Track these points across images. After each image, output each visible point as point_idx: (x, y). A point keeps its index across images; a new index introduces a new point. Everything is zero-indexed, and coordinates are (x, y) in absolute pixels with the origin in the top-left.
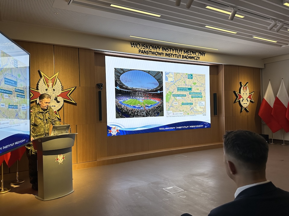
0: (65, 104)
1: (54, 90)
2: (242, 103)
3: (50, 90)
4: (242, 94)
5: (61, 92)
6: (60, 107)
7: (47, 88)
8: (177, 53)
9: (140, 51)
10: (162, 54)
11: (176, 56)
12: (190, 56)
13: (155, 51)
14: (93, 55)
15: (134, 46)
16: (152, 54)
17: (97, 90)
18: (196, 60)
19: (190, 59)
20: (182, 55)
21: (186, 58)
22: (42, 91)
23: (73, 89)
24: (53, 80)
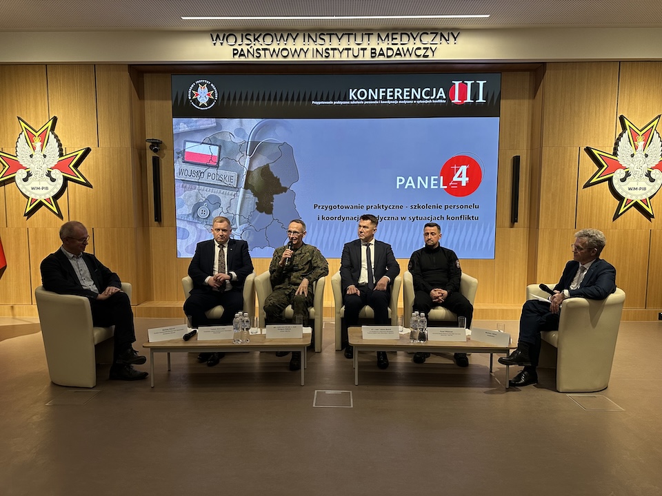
1: (45, 156)
2: (621, 188)
3: (38, 156)
4: (623, 158)
5: (58, 159)
6: (56, 191)
7: (32, 152)
8: (353, 45)
9: (236, 52)
10: (302, 54)
11: (350, 52)
12: (398, 49)
13: (279, 47)
14: (126, 76)
15: (218, 42)
16: (272, 56)
17: (150, 155)
18: (421, 58)
19: (398, 58)
20: (369, 48)
21: (383, 54)
22: (23, 159)
23: (80, 153)
24: (43, 136)
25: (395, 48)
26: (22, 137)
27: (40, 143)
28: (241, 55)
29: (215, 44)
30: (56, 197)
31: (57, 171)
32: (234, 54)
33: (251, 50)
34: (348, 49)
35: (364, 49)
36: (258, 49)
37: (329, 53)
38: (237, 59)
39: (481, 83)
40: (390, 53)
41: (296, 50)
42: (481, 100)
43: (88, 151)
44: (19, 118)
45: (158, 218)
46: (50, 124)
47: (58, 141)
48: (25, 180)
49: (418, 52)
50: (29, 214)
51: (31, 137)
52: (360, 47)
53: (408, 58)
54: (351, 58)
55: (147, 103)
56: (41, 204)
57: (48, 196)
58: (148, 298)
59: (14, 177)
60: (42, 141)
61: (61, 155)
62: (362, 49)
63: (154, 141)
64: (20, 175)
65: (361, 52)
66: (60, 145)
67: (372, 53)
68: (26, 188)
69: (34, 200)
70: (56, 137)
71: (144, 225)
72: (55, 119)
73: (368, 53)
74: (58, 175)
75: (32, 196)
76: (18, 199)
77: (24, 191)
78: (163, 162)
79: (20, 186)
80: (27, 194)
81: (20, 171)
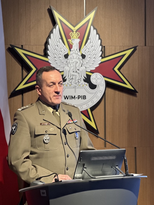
0: (110, 91)
7: (67, 51)
22: (55, 60)
23: (129, 53)
24: (82, 32)
51: (66, 33)
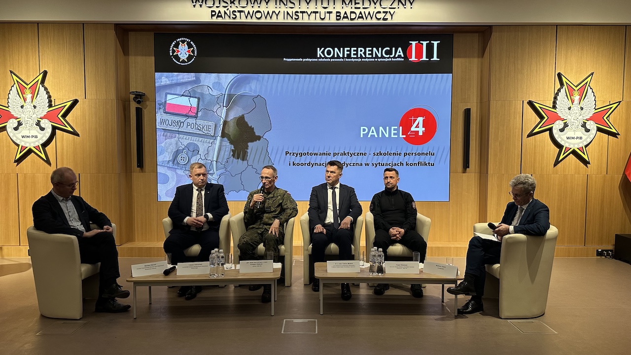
1: (35, 107)
2: (560, 137)
3: (29, 107)
4: (561, 110)
5: (48, 109)
6: (45, 139)
7: (23, 103)
8: (319, 9)
9: (213, 13)
10: (274, 16)
11: (318, 15)
12: (361, 13)
13: (253, 9)
14: (112, 33)
15: (198, 4)
16: (246, 17)
17: (133, 106)
18: (381, 21)
19: (360, 21)
20: (334, 11)
21: (347, 17)
22: (14, 110)
23: (69, 104)
24: (33, 89)
25: (358, 11)
26: (14, 89)
27: (31, 95)
28: (218, 16)
29: (194, 6)
30: (45, 145)
31: (46, 121)
32: (212, 16)
33: (228, 12)
34: (316, 12)
35: (330, 13)
36: (234, 11)
37: (298, 16)
38: (215, 19)
39: (435, 43)
40: (353, 16)
41: (268, 13)
42: (435, 58)
43: (75, 102)
44: (11, 72)
45: (140, 164)
46: (40, 77)
47: (48, 93)
48: (16, 129)
49: (379, 16)
50: (19, 161)
51: (22, 90)
52: (327, 10)
53: (369, 21)
54: (319, 21)
55: (132, 59)
56: (30, 151)
57: (37, 144)
58: (130, 239)
59: (5, 127)
60: (33, 93)
61: (50, 106)
62: (328, 12)
63: (137, 93)
64: (11, 124)
65: (327, 15)
66: (49, 97)
67: (337, 16)
68: (17, 136)
69: (23, 148)
70: (46, 89)
71: (127, 171)
72: (45, 73)
73: (333, 16)
74: (47, 125)
75: (22, 144)
76: (9, 146)
77: (14, 139)
78: (146, 113)
79: (11, 135)
80: (18, 142)
81: (11, 121)
